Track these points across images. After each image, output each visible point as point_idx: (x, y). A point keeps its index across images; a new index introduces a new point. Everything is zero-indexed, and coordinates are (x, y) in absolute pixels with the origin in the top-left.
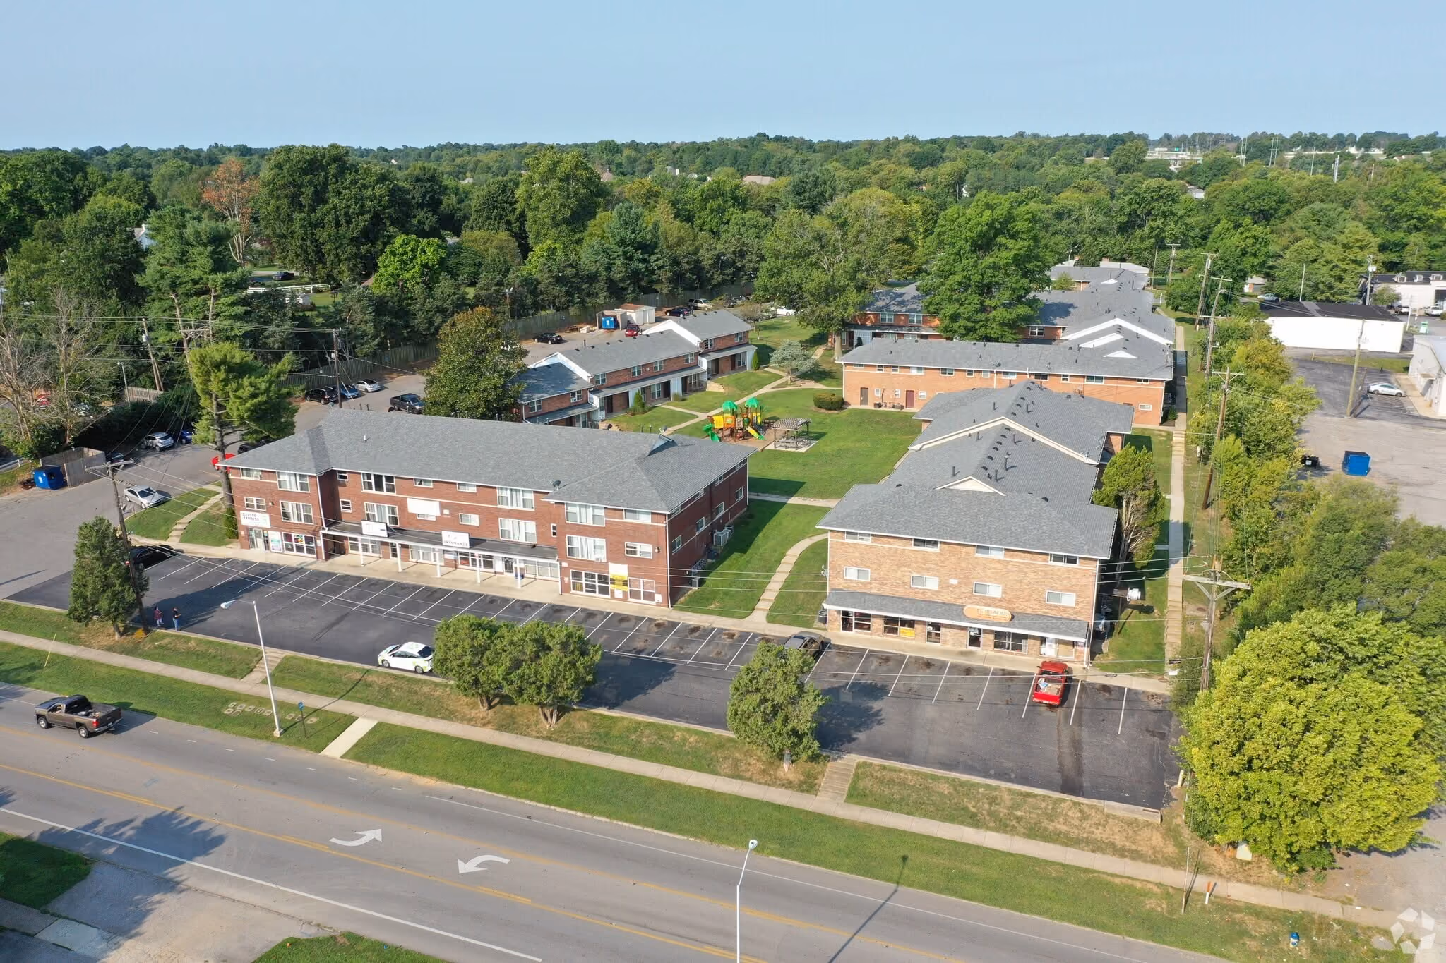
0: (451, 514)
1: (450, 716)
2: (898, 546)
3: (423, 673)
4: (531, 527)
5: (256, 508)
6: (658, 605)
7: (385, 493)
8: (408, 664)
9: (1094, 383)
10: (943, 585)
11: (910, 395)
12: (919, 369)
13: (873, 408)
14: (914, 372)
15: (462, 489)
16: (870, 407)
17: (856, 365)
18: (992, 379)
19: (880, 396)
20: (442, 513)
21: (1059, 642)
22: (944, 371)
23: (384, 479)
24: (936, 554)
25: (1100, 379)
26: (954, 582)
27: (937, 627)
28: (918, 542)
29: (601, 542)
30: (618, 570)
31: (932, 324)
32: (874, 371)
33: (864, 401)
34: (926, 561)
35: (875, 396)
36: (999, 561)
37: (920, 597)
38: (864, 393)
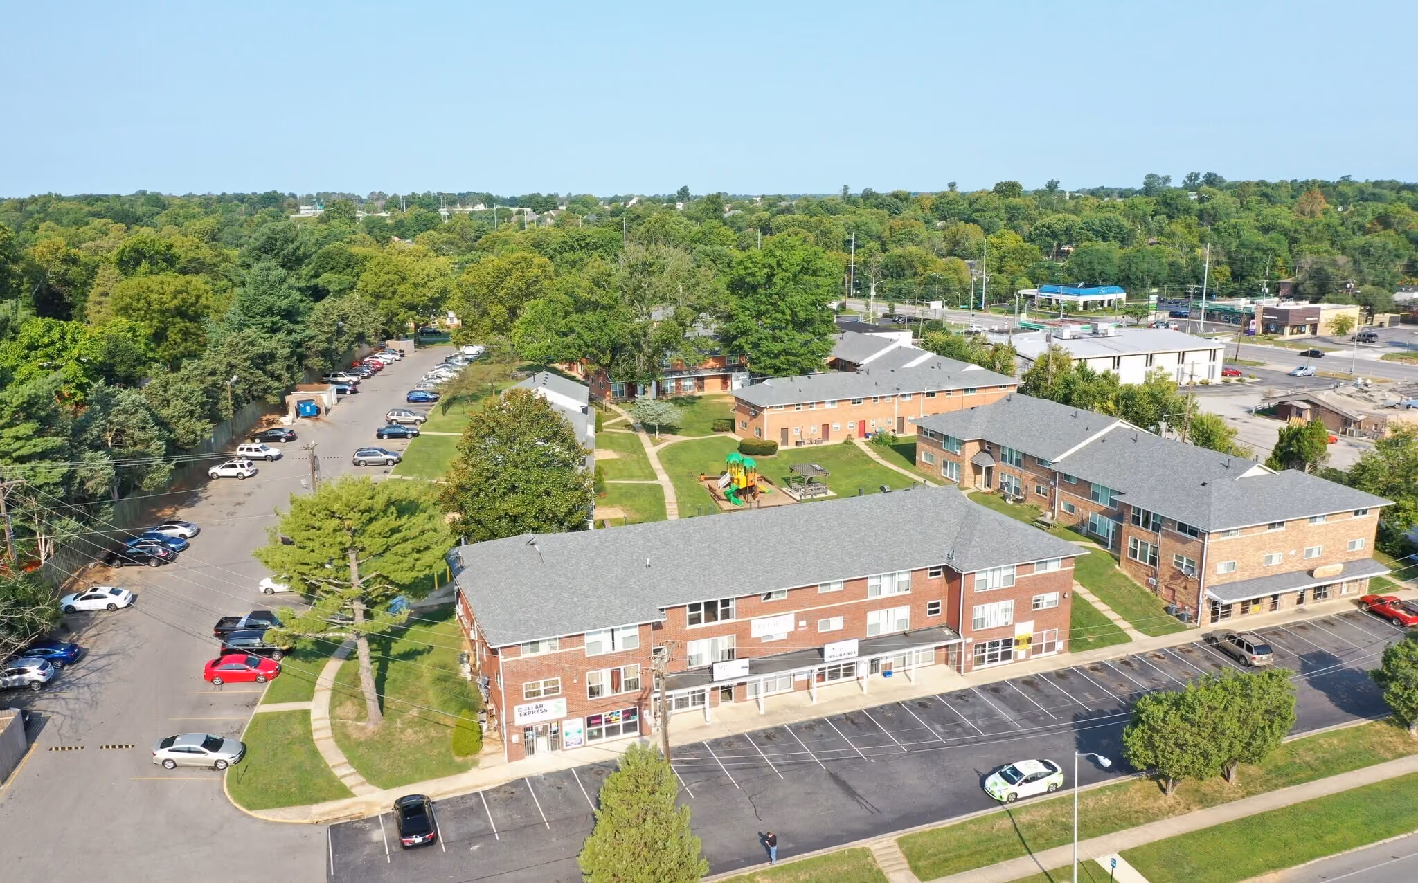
0: (808, 625)
1: (1150, 817)
2: (1258, 533)
3: (1058, 790)
4: (903, 612)
5: (542, 696)
6: (1060, 652)
7: (720, 622)
8: (1040, 786)
9: (970, 394)
10: (1286, 559)
11: (826, 428)
12: (833, 402)
13: (795, 447)
14: (828, 406)
15: (821, 590)
16: (792, 446)
17: (777, 407)
18: (893, 402)
19: (799, 434)
20: (797, 626)
21: (1348, 582)
22: (854, 401)
23: (719, 604)
24: (1283, 532)
25: (973, 389)
26: (1293, 552)
27: (1275, 597)
28: (1272, 525)
29: (1009, 603)
30: (1024, 629)
31: (707, 366)
32: (794, 410)
33: (785, 441)
34: (1276, 540)
35: (794, 435)
36: (1323, 526)
37: (1270, 573)
38: (785, 432)
